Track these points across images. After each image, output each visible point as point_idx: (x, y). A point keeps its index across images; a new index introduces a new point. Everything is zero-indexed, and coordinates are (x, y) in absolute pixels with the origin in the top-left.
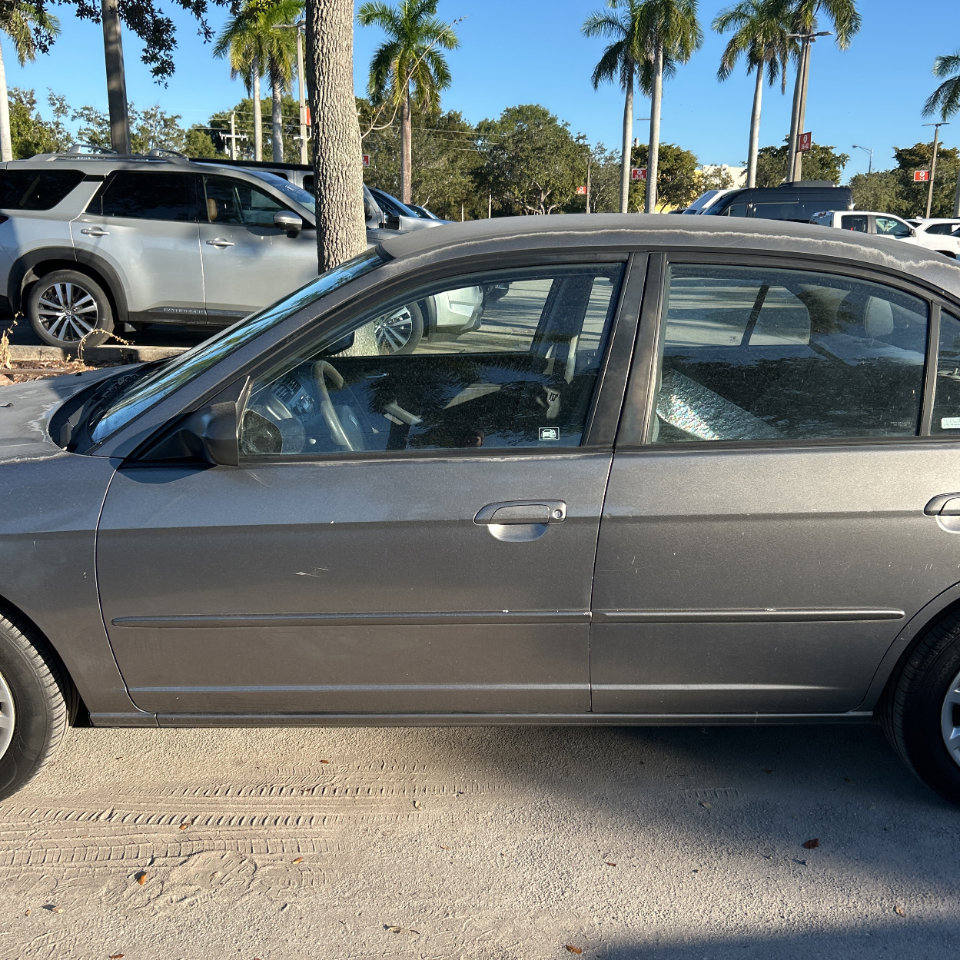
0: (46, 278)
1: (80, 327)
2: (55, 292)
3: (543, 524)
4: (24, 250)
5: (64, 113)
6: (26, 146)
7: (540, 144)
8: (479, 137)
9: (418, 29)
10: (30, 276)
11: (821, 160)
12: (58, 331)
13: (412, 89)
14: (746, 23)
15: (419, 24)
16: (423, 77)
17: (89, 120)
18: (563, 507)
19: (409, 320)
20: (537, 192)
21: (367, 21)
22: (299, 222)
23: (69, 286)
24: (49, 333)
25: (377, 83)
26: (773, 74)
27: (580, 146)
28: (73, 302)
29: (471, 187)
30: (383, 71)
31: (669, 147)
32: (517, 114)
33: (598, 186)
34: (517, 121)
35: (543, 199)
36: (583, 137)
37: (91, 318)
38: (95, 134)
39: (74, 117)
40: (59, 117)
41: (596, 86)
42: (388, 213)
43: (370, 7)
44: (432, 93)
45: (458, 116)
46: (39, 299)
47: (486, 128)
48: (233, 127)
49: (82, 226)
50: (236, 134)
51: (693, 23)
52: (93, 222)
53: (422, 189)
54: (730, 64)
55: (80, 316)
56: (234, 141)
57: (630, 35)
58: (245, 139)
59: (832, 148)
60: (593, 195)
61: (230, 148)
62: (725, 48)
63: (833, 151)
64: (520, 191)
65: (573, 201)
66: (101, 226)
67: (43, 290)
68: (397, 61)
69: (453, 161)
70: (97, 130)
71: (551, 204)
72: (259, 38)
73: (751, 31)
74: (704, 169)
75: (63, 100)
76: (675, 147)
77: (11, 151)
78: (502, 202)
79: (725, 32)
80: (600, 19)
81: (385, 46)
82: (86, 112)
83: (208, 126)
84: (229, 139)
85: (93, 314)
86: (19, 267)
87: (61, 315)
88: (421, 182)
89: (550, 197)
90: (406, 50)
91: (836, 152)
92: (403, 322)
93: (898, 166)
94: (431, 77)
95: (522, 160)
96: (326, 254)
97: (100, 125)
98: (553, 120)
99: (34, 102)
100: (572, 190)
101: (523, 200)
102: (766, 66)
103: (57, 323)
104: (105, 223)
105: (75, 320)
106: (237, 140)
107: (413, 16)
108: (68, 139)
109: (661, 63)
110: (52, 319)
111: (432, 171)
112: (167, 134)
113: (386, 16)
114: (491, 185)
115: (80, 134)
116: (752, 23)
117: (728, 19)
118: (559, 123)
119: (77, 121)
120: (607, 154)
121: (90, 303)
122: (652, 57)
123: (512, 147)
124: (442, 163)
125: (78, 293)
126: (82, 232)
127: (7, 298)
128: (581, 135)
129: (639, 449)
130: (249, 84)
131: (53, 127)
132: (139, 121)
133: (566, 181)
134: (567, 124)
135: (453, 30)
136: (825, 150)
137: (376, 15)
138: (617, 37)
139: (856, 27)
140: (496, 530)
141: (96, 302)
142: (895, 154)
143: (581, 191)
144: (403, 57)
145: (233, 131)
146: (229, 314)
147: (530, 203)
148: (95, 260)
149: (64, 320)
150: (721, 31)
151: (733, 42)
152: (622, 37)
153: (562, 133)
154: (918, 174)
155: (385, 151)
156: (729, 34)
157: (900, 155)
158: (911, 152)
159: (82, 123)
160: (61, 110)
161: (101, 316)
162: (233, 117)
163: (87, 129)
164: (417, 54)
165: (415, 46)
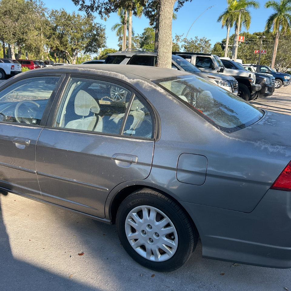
1: (120, 97)
5: (179, 40)
9: (285, 8)
13: (280, 29)
16: (285, 24)
21: (268, 7)
24: (114, 98)
25: (268, 27)
28: (119, 90)
30: (271, 23)
43: (270, 2)
44: (287, 28)
46: (112, 89)
55: (120, 94)
68: (276, 19)
72: (231, 15)
75: (179, 37)
81: (273, 15)
85: (123, 94)
90: (280, 15)
107: (284, 5)
110: (114, 95)
112: (205, 45)
113: (275, 4)
119: (182, 42)
137: (271, 5)
141: (124, 91)
144: (278, 18)
149: (117, 95)
163: (184, 45)
164: (284, 16)
165: (283, 14)
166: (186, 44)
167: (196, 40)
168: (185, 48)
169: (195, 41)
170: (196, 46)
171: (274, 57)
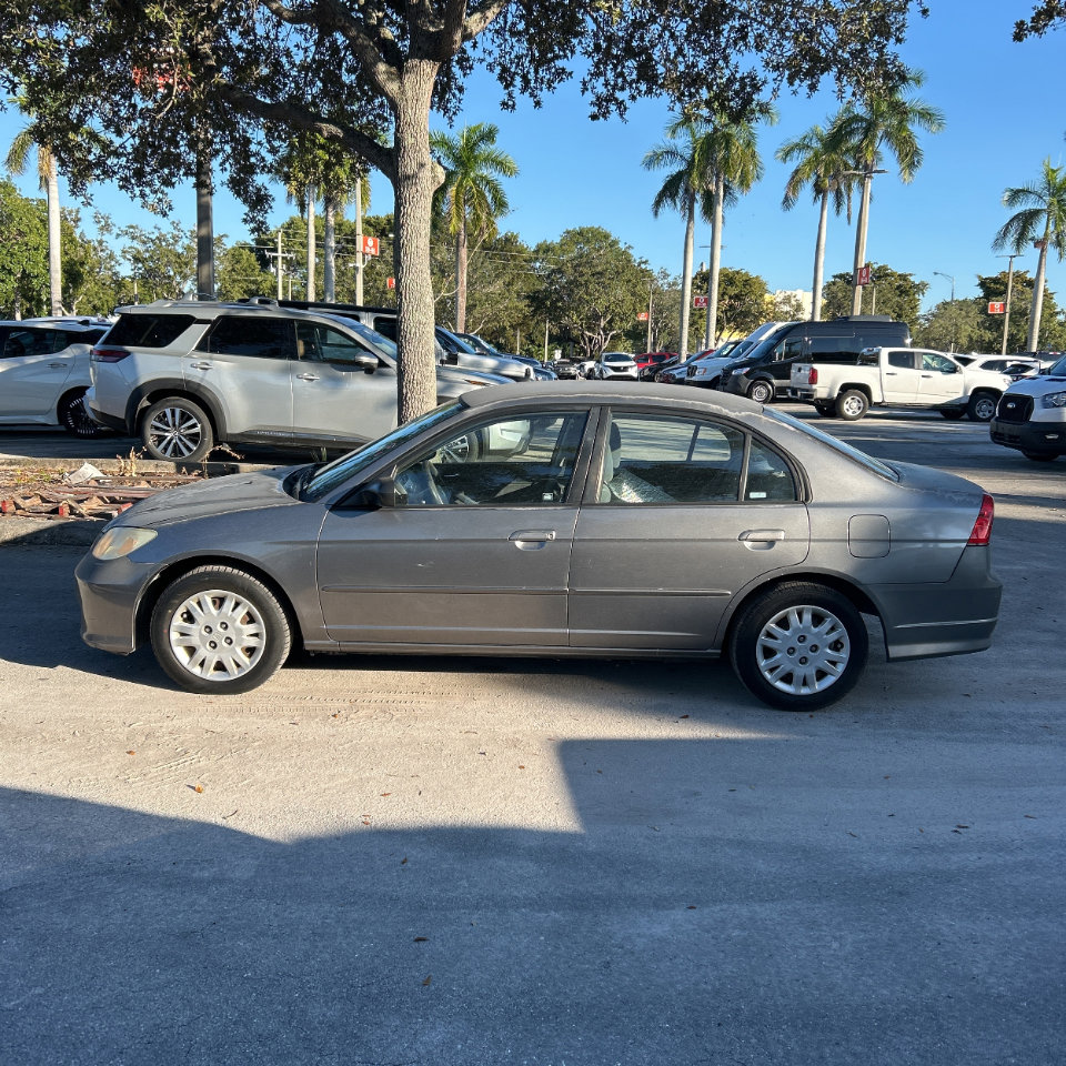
0: (158, 404)
1: (185, 445)
2: (165, 415)
3: (542, 542)
4: (142, 381)
5: (109, 231)
6: (71, 266)
7: (599, 269)
8: (537, 259)
9: (475, 158)
10: (145, 403)
11: (898, 287)
12: (165, 449)
14: (809, 154)
15: (476, 153)
16: (480, 205)
17: (133, 238)
18: (554, 534)
19: (466, 444)
20: (597, 317)
22: (376, 361)
23: (178, 411)
24: (159, 450)
26: (839, 205)
27: (642, 271)
28: (181, 424)
29: (528, 311)
30: (440, 198)
31: (738, 273)
32: (579, 236)
33: (661, 312)
34: (578, 243)
35: (602, 325)
36: (645, 262)
37: (194, 438)
38: (139, 252)
39: (118, 235)
40: (103, 234)
41: (656, 214)
42: (447, 350)
44: (488, 220)
45: (516, 237)
46: (152, 421)
47: (544, 249)
48: (280, 245)
49: (193, 361)
50: (283, 252)
51: (753, 155)
52: (201, 358)
53: (476, 313)
54: (794, 194)
55: (185, 436)
56: (280, 260)
57: (691, 164)
58: (291, 258)
59: (911, 275)
60: (656, 322)
61: (275, 266)
62: (788, 178)
63: (912, 279)
64: (578, 317)
65: (635, 327)
66: (207, 361)
67: (154, 415)
68: (455, 189)
69: (510, 284)
70: (141, 248)
71: (611, 330)
73: (815, 161)
74: (774, 295)
75: (108, 218)
76: (743, 272)
77: (60, 272)
78: (560, 328)
79: (788, 163)
80: (659, 151)
82: (131, 230)
83: (253, 244)
84: (275, 258)
85: (197, 434)
86: (137, 394)
87: (169, 435)
88: (475, 306)
89: (610, 322)
90: (463, 179)
91: (916, 280)
92: (461, 446)
93: (982, 295)
94: (488, 206)
95: (582, 285)
96: (404, 391)
97: (144, 243)
98: (615, 243)
99: (79, 220)
100: (633, 316)
101: (581, 326)
102: (831, 197)
103: (165, 442)
104: (211, 359)
105: (180, 439)
106: (283, 258)
107: (471, 146)
108: (111, 257)
109: (722, 193)
110: (161, 439)
111: (487, 295)
113: (444, 143)
114: (549, 311)
115: (124, 252)
116: (816, 155)
117: (792, 149)
118: (622, 246)
119: (121, 239)
120: (670, 279)
121: (194, 426)
122: (712, 187)
123: (571, 271)
124: (497, 287)
125: (185, 417)
126: (192, 366)
127: (124, 421)
128: (644, 260)
129: (593, 505)
130: (303, 206)
131: (96, 244)
132: (185, 240)
133: (627, 306)
134: (630, 247)
135: (512, 160)
136: (903, 277)
138: (677, 167)
139: (918, 162)
140: (519, 544)
141: (200, 425)
142: (978, 282)
143: (642, 317)
144: (460, 185)
145: (280, 250)
146: (313, 437)
147: (589, 329)
148: (202, 389)
149: (171, 439)
150: (784, 160)
151: (797, 172)
152: (682, 167)
153: (624, 257)
154: (993, 305)
155: (439, 274)
156: (792, 165)
157: (983, 284)
158: (996, 281)
159: (126, 242)
160: (106, 228)
161: (204, 436)
162: (280, 234)
163: (131, 248)
164: (474, 182)
165: (472, 175)
166: (137, 245)
167: (176, 233)
168: (137, 260)
169: (173, 238)
170: (179, 256)
171: (462, 303)
